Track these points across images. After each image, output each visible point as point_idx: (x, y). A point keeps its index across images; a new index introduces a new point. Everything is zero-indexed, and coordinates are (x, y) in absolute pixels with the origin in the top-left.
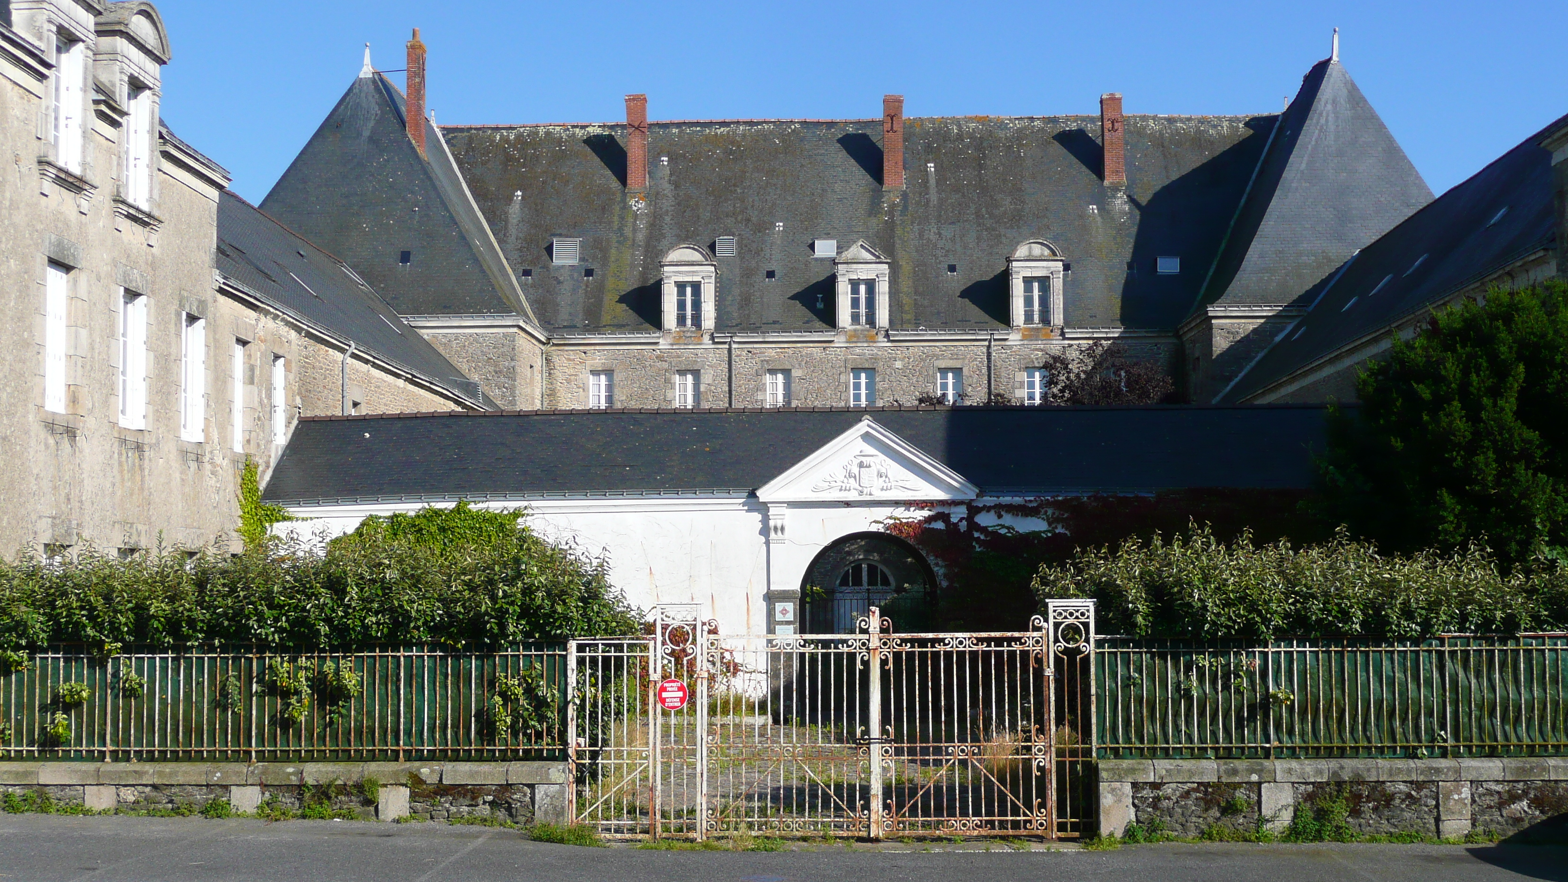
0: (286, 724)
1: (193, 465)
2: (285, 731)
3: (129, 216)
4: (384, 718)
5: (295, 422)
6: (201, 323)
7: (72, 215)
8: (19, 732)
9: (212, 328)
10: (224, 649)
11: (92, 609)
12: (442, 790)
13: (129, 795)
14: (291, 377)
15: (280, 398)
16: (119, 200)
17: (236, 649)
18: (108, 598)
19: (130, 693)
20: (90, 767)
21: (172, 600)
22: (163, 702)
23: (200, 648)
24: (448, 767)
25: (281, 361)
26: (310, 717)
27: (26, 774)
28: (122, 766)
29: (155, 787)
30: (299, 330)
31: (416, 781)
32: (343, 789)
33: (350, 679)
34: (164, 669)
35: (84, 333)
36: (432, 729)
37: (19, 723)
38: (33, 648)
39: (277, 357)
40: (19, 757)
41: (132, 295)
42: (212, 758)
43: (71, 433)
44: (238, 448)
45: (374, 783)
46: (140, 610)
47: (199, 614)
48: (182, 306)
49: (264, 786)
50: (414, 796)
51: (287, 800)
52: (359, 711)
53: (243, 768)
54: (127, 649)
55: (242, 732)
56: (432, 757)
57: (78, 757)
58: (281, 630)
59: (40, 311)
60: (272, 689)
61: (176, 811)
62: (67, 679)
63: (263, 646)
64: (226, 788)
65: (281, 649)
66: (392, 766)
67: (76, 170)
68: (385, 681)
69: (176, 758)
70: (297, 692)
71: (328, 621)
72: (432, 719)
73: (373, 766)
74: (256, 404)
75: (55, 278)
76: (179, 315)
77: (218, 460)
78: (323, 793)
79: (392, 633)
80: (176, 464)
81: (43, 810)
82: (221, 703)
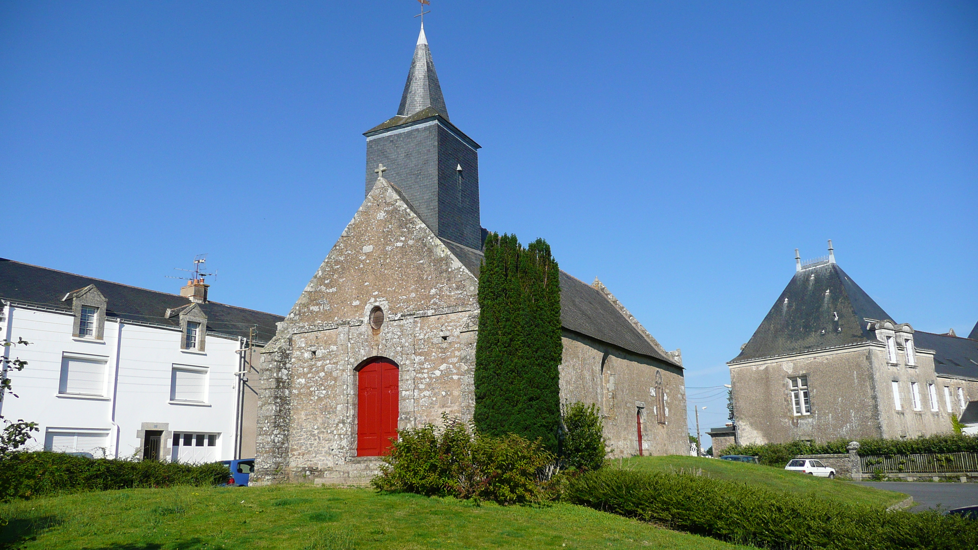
0: (942, 466)
1: (936, 417)
2: (942, 468)
3: (909, 367)
4: (960, 465)
5: (968, 403)
6: (933, 385)
7: (896, 371)
8: (895, 469)
9: (937, 385)
10: (928, 453)
11: (903, 447)
12: (972, 477)
13: (915, 479)
14: (964, 392)
15: (962, 397)
16: (906, 365)
17: (931, 453)
18: (906, 445)
19: (913, 461)
20: (908, 474)
21: (918, 445)
22: (919, 463)
23: (924, 453)
24: (973, 473)
25: (960, 389)
26: (946, 465)
27: (897, 475)
28: (913, 474)
29: (919, 477)
30: (965, 380)
31: (967, 476)
32: (954, 477)
33: (952, 458)
34: (918, 457)
35: (903, 393)
36: (969, 466)
37: (894, 467)
38: (895, 454)
39: (959, 388)
40: (895, 472)
41: (913, 383)
42: (929, 472)
43: (903, 414)
44: (950, 411)
45: (959, 476)
46: (912, 447)
47: (923, 447)
48: (927, 383)
49: (939, 477)
50: (967, 479)
51: (943, 479)
52: (955, 463)
53: (935, 474)
54: (911, 453)
55: (934, 467)
56: (970, 471)
57: (906, 472)
58: (937, 449)
59: (892, 391)
60: (938, 460)
61: (924, 481)
62: (902, 459)
63: (935, 452)
64: (932, 477)
65: (938, 453)
66: (963, 473)
67: (895, 362)
68: (959, 458)
69: (923, 472)
70: (943, 460)
71: (946, 448)
72: (969, 465)
73: (959, 473)
74: (954, 400)
75: (895, 385)
76: (926, 385)
77: (944, 415)
78: (950, 478)
79: (958, 449)
80: (931, 417)
81: (901, 481)
82: (929, 462)
